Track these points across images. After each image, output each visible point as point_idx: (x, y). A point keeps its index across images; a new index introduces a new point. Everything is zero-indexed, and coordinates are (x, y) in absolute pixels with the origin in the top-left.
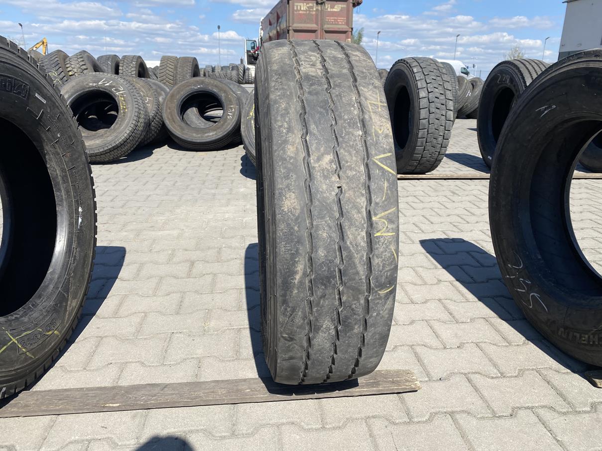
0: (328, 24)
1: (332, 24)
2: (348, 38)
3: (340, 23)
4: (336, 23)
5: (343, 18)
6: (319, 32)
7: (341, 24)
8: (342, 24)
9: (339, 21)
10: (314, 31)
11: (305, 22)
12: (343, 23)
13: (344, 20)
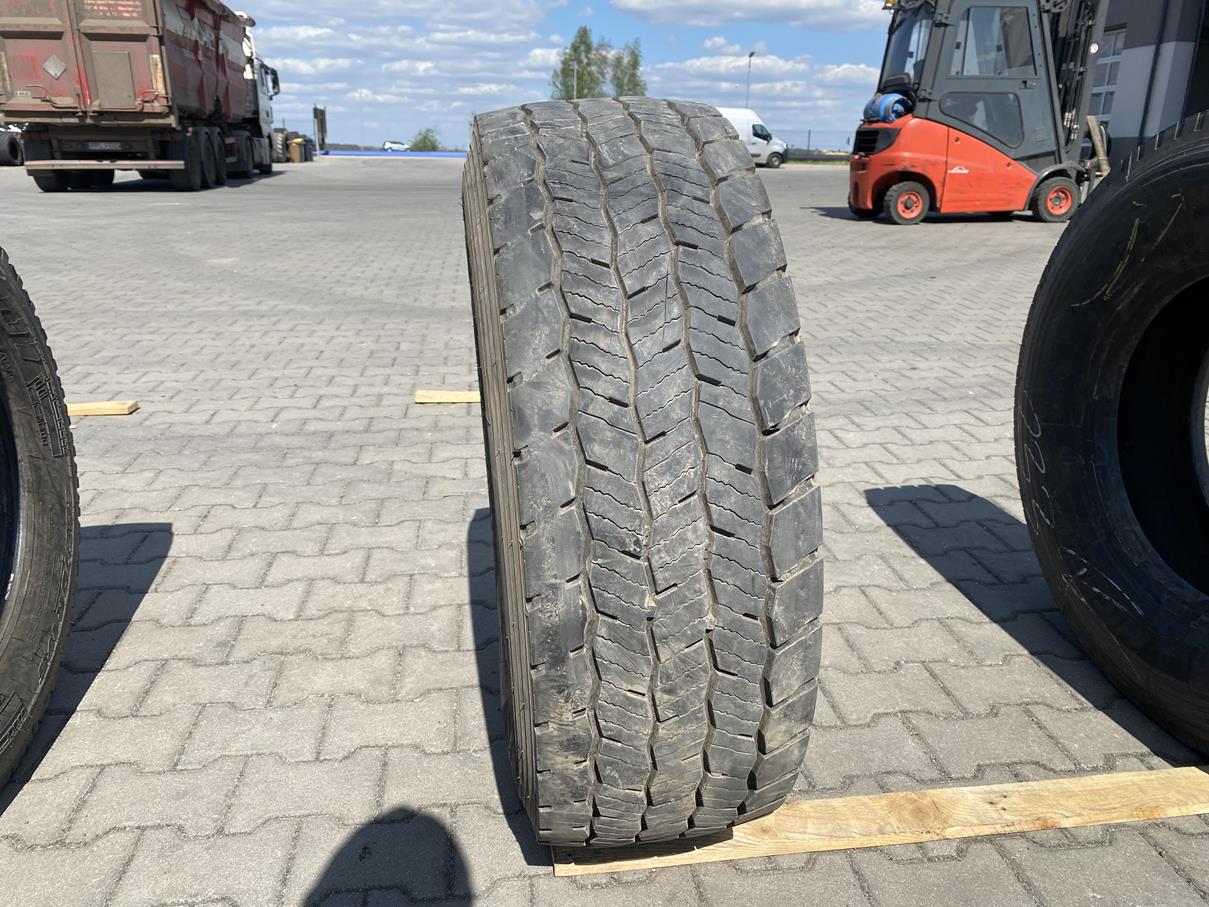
0: (92, 18)
1: (105, 17)
2: (153, 53)
3: (125, 15)
4: (115, 14)
5: (131, 3)
6: (68, 37)
7: (128, 18)
8: (132, 18)
9: (120, 8)
10: (58, 36)
11: (29, 14)
12: (135, 15)
13: (136, 7)
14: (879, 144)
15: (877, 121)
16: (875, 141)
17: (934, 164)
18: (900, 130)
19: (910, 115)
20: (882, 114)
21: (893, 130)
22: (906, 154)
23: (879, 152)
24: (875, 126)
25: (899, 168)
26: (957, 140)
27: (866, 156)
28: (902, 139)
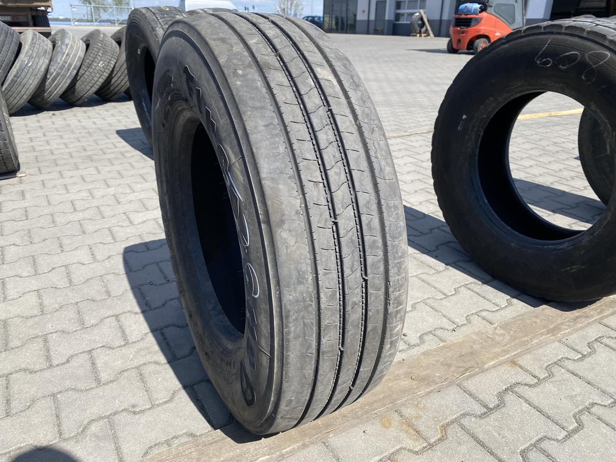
14: (473, 23)
15: (470, 14)
16: (470, 22)
17: (492, 31)
18: (482, 18)
19: (484, 12)
20: (472, 11)
21: (480, 18)
22: (482, 28)
23: (473, 26)
24: (469, 16)
25: (481, 33)
26: (498, 22)
27: (467, 28)
28: (483, 22)
